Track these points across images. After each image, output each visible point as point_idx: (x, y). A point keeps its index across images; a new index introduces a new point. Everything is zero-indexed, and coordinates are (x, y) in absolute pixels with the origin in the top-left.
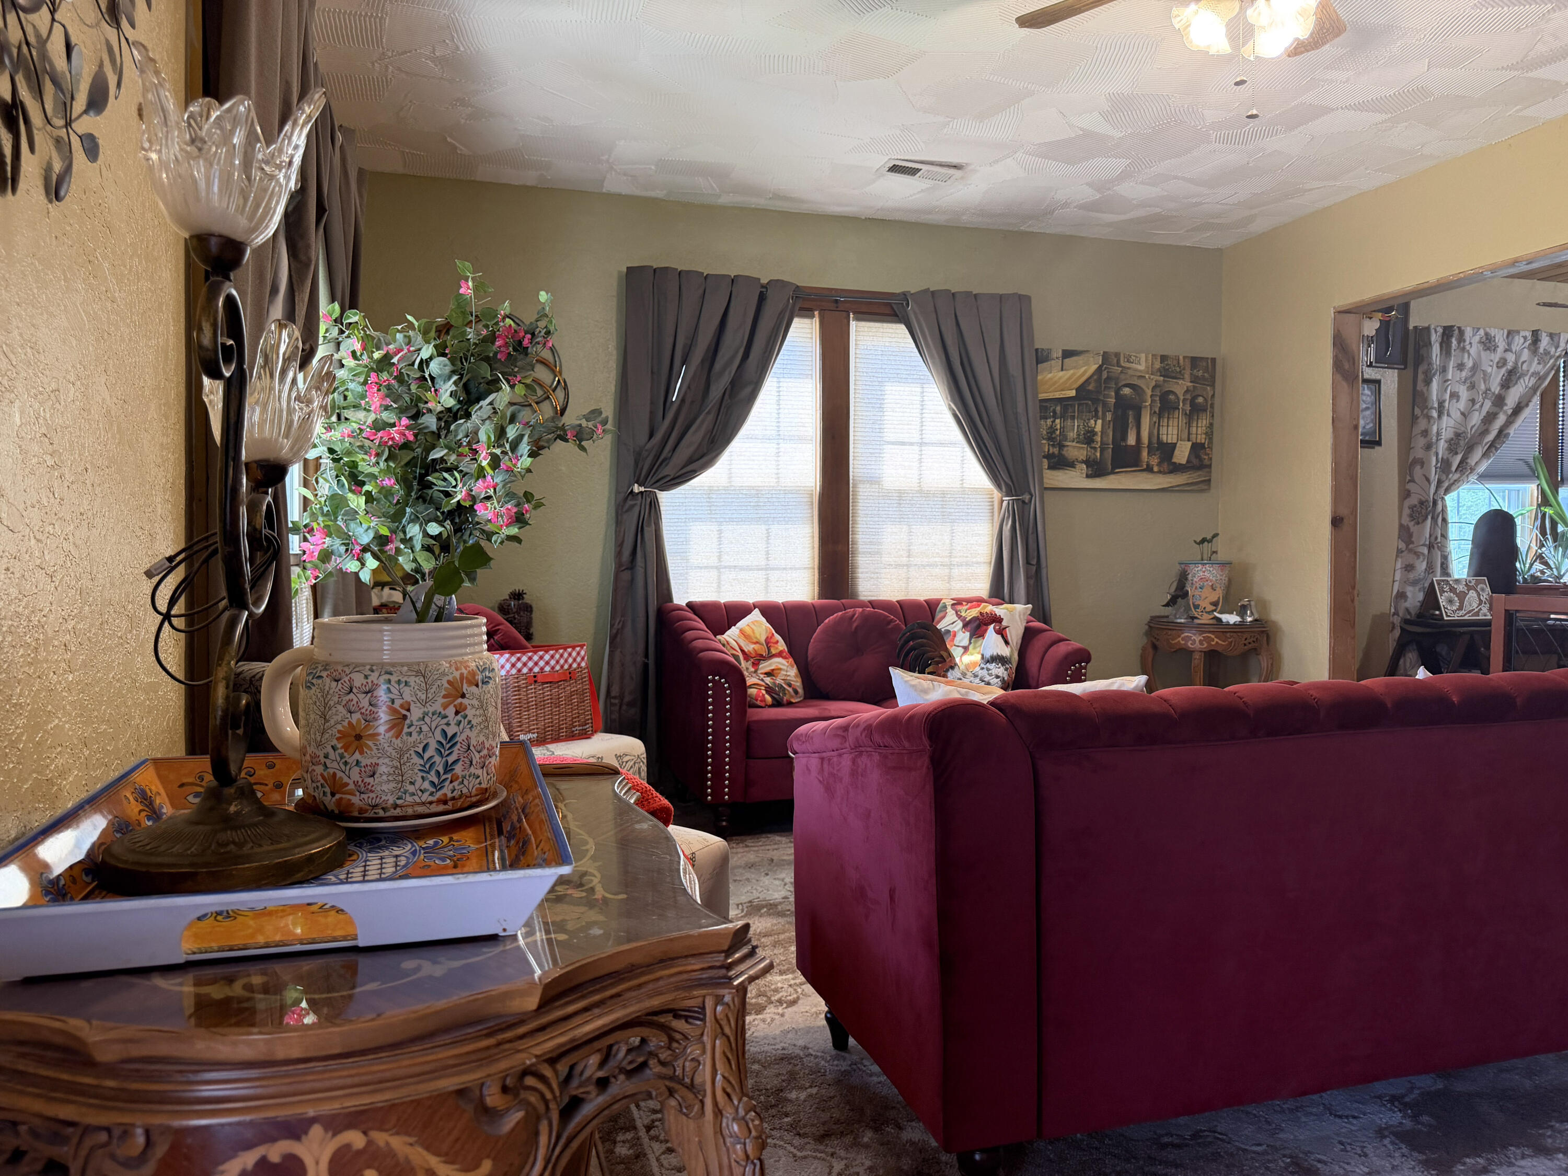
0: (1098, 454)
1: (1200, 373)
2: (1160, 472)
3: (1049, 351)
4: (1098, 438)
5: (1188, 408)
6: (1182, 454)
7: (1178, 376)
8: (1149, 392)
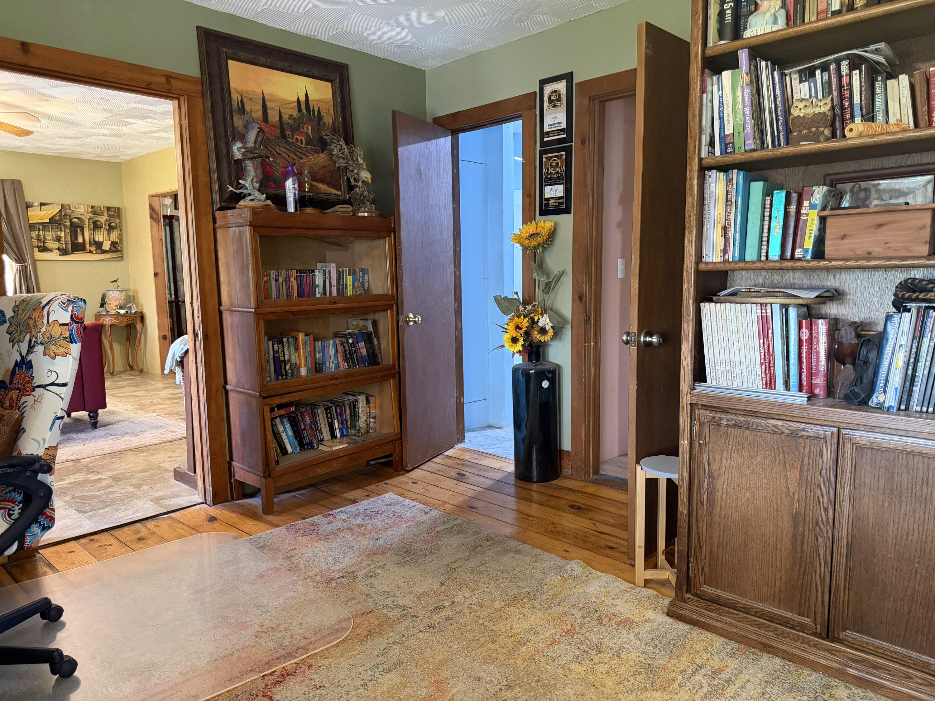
0: (64, 246)
1: (112, 213)
2: (96, 253)
3: (33, 203)
4: (63, 239)
5: (108, 227)
6: (106, 246)
7: (102, 214)
8: (87, 221)
